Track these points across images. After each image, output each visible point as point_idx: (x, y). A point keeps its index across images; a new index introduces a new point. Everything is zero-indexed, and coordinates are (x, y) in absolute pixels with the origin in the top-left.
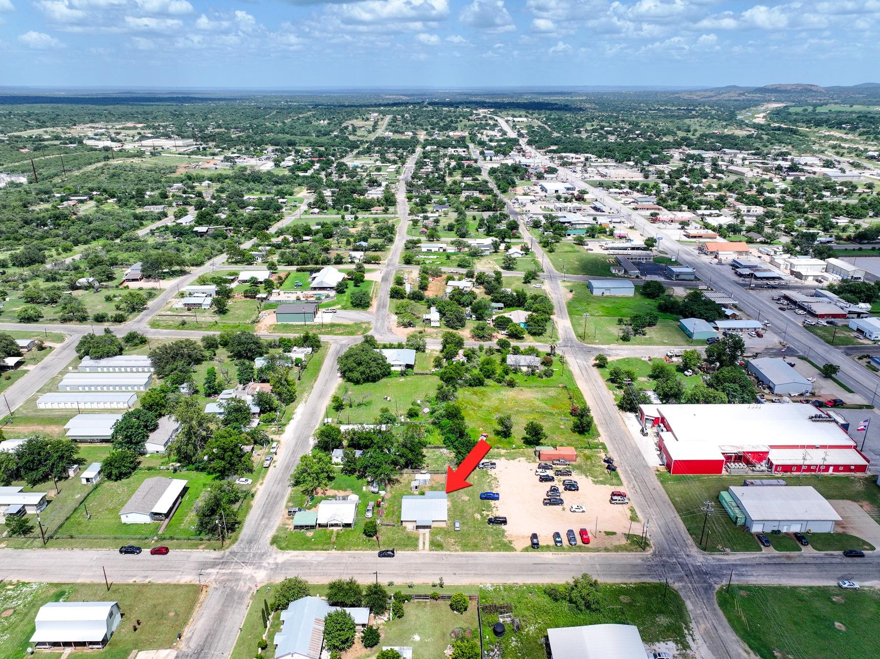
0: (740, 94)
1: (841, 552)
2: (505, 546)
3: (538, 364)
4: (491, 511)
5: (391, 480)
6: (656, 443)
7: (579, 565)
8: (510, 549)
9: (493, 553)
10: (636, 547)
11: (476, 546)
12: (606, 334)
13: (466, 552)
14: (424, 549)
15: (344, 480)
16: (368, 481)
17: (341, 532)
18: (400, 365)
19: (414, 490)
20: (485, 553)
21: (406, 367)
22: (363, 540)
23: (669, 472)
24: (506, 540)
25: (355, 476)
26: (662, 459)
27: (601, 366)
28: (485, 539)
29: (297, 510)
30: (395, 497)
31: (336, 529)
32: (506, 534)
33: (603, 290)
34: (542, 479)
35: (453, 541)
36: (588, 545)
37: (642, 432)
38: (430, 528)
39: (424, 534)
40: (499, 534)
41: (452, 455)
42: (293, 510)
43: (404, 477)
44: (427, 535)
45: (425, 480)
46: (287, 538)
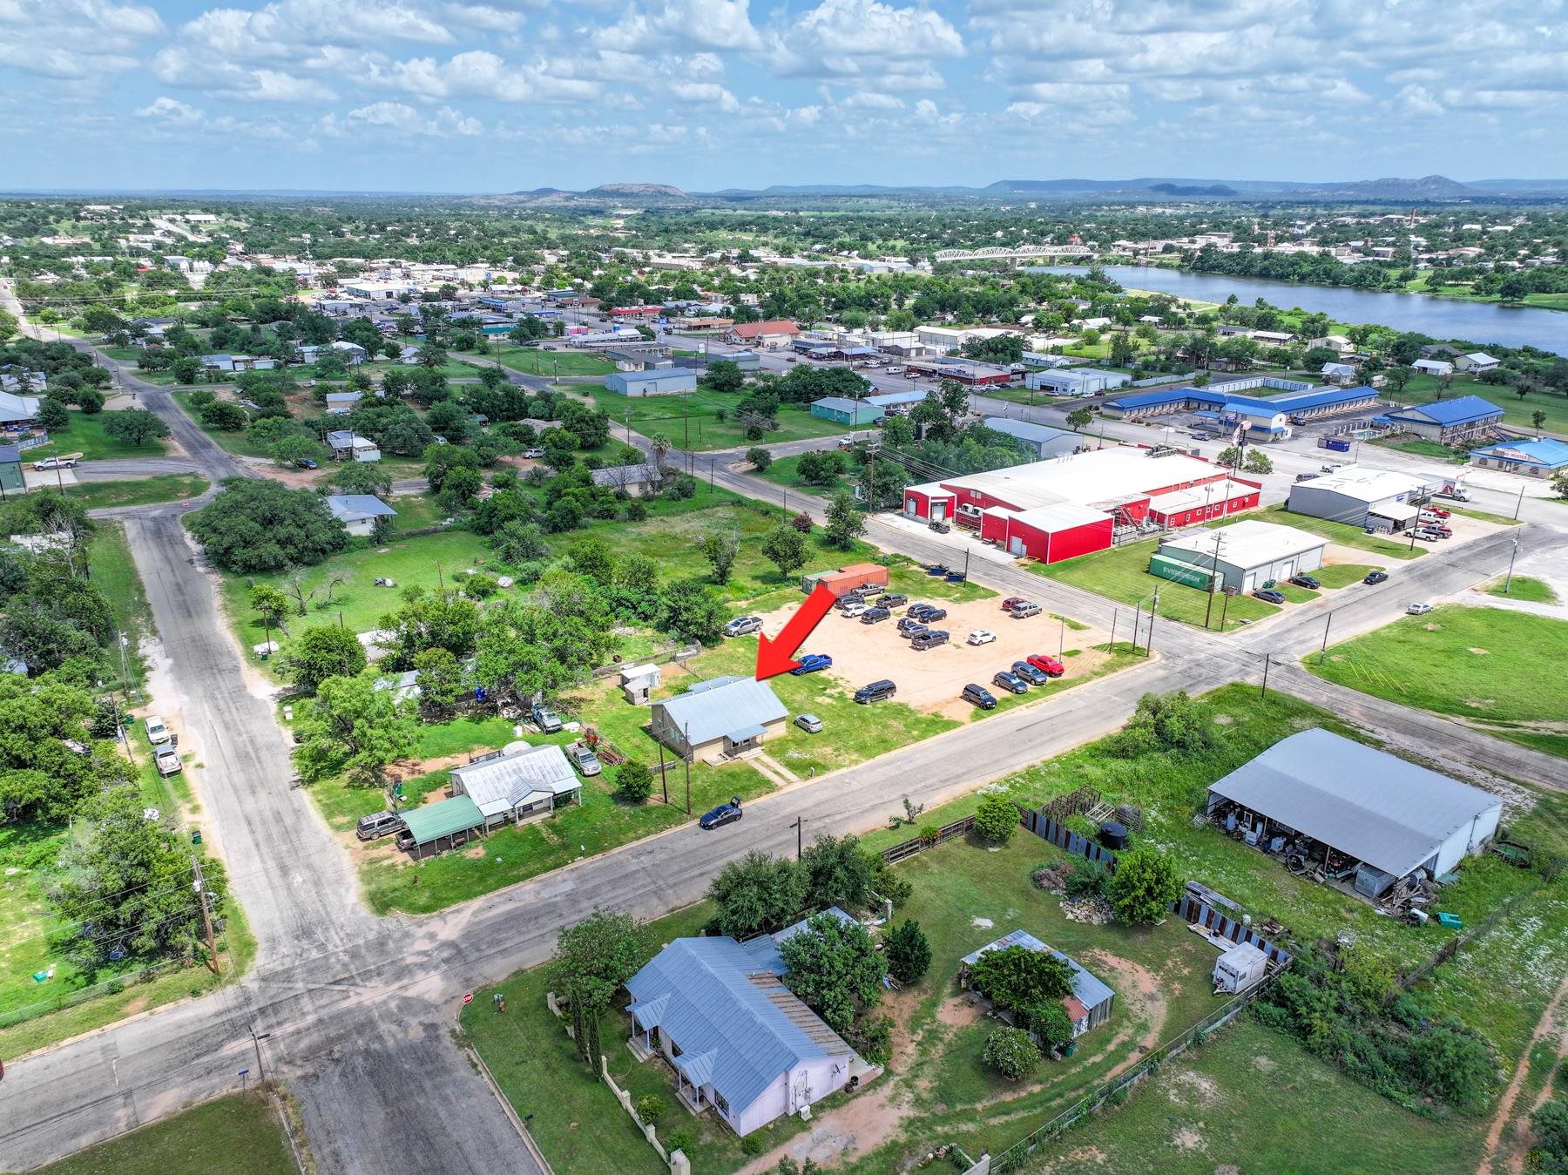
0: (568, 199)
1: (1360, 583)
2: (936, 724)
3: (659, 478)
4: (837, 685)
5: (562, 701)
6: (975, 536)
7: (1087, 707)
8: (950, 725)
9: (930, 741)
10: (1130, 657)
11: (884, 741)
12: (713, 435)
13: (878, 758)
14: (790, 782)
15: (443, 735)
16: (509, 720)
17: (557, 820)
18: (363, 521)
19: (640, 700)
20: (913, 746)
21: (382, 521)
22: (631, 816)
23: (1043, 561)
24: (924, 715)
25: (461, 721)
26: (1008, 550)
27: (760, 470)
28: (885, 726)
29: (388, 816)
30: (609, 725)
31: (536, 820)
32: (912, 706)
33: (643, 385)
34: (868, 618)
35: (829, 750)
36: (1064, 677)
37: (936, 527)
38: (757, 745)
39: (757, 759)
40: (901, 711)
41: (649, 632)
42: (376, 819)
43: (583, 691)
44: (766, 759)
45: (651, 676)
46: (419, 884)
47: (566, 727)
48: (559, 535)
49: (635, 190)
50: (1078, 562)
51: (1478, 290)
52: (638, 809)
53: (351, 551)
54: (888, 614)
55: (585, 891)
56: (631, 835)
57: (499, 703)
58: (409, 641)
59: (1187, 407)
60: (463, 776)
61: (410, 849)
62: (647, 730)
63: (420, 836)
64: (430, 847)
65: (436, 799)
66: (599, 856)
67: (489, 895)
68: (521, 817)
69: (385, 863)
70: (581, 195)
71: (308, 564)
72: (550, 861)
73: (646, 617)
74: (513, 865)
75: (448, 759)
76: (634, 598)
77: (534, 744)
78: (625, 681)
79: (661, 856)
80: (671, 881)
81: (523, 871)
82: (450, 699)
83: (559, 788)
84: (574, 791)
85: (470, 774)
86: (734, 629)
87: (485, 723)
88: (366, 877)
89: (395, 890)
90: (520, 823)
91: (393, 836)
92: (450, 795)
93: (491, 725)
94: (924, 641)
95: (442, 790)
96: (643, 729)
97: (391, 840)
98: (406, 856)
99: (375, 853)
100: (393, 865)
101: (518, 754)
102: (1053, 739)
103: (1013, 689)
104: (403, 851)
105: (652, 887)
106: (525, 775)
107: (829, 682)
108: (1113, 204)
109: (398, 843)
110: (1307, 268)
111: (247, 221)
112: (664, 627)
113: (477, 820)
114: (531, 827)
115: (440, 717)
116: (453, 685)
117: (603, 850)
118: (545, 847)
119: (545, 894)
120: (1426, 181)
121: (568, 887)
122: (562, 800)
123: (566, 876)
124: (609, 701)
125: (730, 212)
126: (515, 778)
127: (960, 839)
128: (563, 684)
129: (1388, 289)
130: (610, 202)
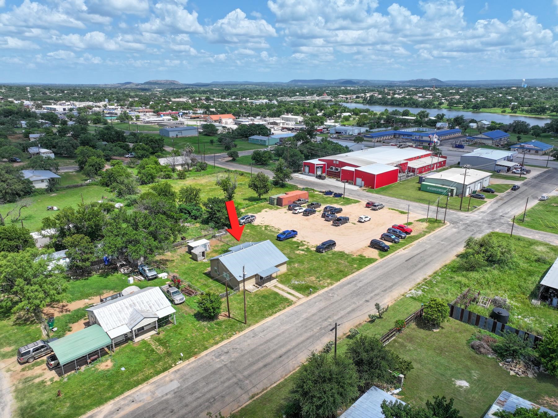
1: (510, 190)
2: (363, 261)
3: (190, 162)
4: (303, 245)
5: (156, 262)
6: (337, 180)
7: (432, 247)
8: (371, 261)
9: (364, 270)
10: (436, 224)
11: (341, 271)
12: (209, 149)
13: (342, 281)
14: (299, 299)
15: (84, 286)
16: (125, 274)
17: (161, 336)
18: (42, 181)
19: (200, 258)
20: (357, 273)
21: (52, 181)
22: (209, 328)
23: (373, 188)
24: (355, 256)
25: (95, 277)
26: (355, 185)
27: (234, 160)
28: (338, 263)
29: (41, 344)
30: (185, 273)
31: (147, 336)
32: (347, 252)
33: (176, 133)
34: (307, 213)
35: (313, 278)
36: (412, 234)
37: (320, 177)
38: (274, 278)
39: (275, 286)
40: (342, 255)
41: (198, 225)
42: (31, 347)
43: (168, 255)
44: (280, 285)
45: (205, 245)
46: (62, 396)
47: (160, 276)
48: (145, 186)
49: (162, 82)
50: (387, 188)
51: (464, 108)
52: (213, 323)
53: (35, 195)
54: (315, 211)
55: (187, 388)
56: (212, 341)
57: (118, 265)
58: (63, 233)
59: (395, 137)
60: (96, 312)
61: (57, 367)
62: (208, 275)
63: (63, 360)
64: (72, 366)
65: (78, 327)
66: (193, 359)
67: (117, 399)
68: (137, 336)
69: (37, 381)
70: (142, 84)
71: (10, 202)
72: (159, 366)
73: (196, 218)
74: (134, 372)
75: (87, 301)
76: (189, 208)
77: (142, 287)
78: (191, 248)
79: (235, 355)
80: (246, 373)
81: (141, 376)
82: (88, 264)
83: (161, 315)
84: (171, 315)
85: (100, 310)
86: (242, 221)
87: (110, 277)
88: (20, 394)
89: (43, 403)
90: (137, 340)
91: (45, 358)
92: (87, 325)
93: (113, 278)
94: (339, 222)
95: (82, 321)
96: (205, 274)
97: (43, 362)
98: (53, 374)
99: (29, 373)
100: (43, 382)
101: (132, 294)
102: (426, 264)
103: (393, 241)
104: (51, 369)
105: (234, 380)
106: (138, 307)
107: (298, 243)
108: (333, 86)
109: (48, 364)
110: (406, 102)
111: (5, 89)
112: (205, 222)
113: (107, 341)
114: (144, 342)
115: (82, 275)
116: (90, 255)
117: (195, 354)
118: (154, 357)
119: (159, 394)
120: (432, 80)
121: (175, 385)
122: (163, 322)
123: (172, 377)
124: (182, 260)
125: (199, 89)
126: (131, 310)
127: (413, 325)
128: (156, 251)
129: (435, 108)
130: (153, 86)
